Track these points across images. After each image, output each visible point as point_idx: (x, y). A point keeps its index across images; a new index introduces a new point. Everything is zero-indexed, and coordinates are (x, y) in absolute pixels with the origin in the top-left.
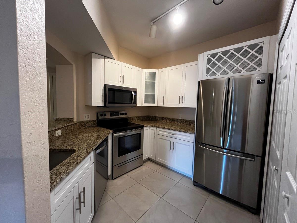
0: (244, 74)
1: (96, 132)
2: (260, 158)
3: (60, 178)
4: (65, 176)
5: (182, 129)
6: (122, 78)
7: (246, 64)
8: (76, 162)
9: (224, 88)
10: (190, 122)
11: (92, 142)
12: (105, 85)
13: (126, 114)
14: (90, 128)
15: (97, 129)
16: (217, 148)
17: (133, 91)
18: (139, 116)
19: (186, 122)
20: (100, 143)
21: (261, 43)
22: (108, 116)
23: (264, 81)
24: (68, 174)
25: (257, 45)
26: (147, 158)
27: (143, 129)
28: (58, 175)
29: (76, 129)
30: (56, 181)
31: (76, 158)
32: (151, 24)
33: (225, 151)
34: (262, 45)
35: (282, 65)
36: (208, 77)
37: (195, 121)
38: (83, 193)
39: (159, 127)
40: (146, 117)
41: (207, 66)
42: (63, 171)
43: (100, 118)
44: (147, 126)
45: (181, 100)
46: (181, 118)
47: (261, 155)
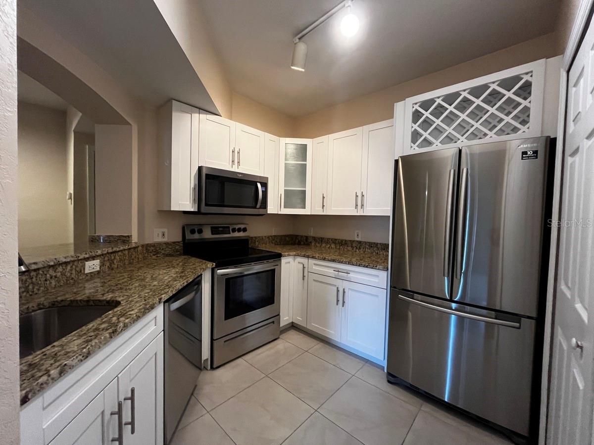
0: (491, 140)
1: (178, 265)
2: (533, 322)
3: (61, 364)
4: (77, 361)
5: (361, 260)
6: (236, 155)
7: (494, 122)
8: (113, 328)
9: (450, 171)
10: (379, 246)
11: (162, 285)
12: (200, 169)
13: (245, 230)
14: (167, 258)
15: (180, 260)
16: (436, 301)
17: (258, 182)
18: (273, 234)
19: (371, 247)
20: (180, 288)
21: (527, 73)
22: (207, 234)
23: (536, 152)
24: (87, 357)
25: (517, 78)
26: (288, 324)
27: (280, 260)
28: (59, 358)
29: (137, 260)
30: (47, 372)
31: (115, 318)
32: (296, 40)
33: (454, 305)
34: (530, 79)
35: (579, 112)
36: (416, 150)
37: (389, 244)
38: (130, 401)
39: (313, 257)
40: (287, 238)
41: (412, 127)
42: (76, 348)
43: (189, 236)
44: (289, 255)
45: (360, 200)
46: (359, 239)
47: (534, 315)
